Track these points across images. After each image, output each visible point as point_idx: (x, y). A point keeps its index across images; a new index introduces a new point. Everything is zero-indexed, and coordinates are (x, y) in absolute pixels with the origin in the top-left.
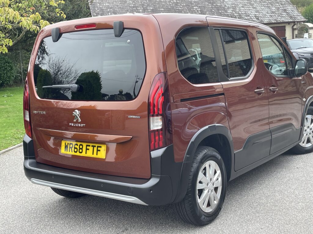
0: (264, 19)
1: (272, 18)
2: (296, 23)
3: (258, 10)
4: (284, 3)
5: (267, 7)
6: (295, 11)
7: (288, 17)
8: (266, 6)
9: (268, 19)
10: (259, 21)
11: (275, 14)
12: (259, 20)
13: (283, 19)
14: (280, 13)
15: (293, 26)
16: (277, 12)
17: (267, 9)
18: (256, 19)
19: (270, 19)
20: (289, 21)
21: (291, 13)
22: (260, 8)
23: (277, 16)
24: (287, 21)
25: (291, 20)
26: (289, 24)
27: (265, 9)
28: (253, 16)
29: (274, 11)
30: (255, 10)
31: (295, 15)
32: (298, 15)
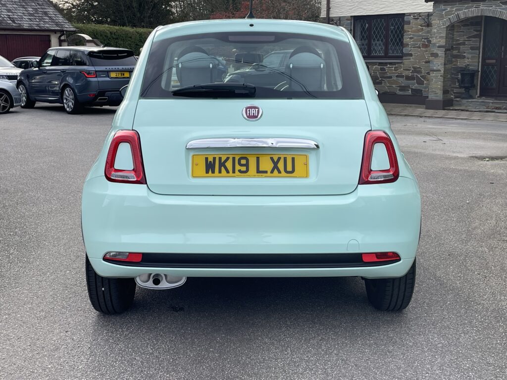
0: (22, 22)
1: (32, 22)
2: (65, 32)
3: (9, 8)
4: (40, 2)
5: (21, 6)
6: (59, 16)
7: (53, 23)
8: (19, 4)
9: (27, 23)
10: (16, 25)
11: (35, 18)
12: (15, 23)
13: (48, 26)
14: (41, 17)
15: (60, 37)
16: (36, 15)
17: (21, 9)
18: (10, 22)
19: (29, 24)
20: (56, 28)
21: (54, 18)
22: (11, 6)
23: (37, 20)
24: (53, 28)
25: (59, 28)
26: (55, 33)
27: (19, 9)
28: (5, 16)
29: (32, 12)
30: (5, 8)
31: (60, 21)
32: (65, 21)
